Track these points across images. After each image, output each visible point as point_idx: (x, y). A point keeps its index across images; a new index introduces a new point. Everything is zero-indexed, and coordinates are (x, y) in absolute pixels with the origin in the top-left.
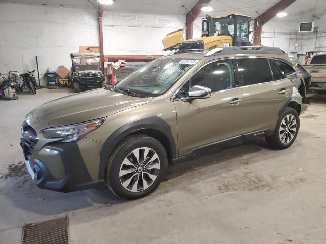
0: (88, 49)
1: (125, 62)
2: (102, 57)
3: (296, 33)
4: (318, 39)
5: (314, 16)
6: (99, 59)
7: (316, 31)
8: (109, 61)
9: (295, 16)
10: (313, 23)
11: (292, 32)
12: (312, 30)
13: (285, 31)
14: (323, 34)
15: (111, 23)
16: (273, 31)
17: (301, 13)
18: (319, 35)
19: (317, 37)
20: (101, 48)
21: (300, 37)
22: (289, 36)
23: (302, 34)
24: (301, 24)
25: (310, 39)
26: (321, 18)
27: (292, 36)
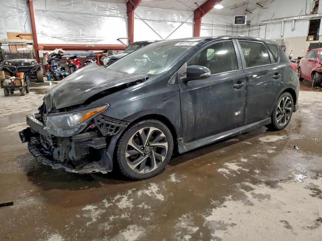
0: (18, 36)
1: (63, 51)
2: (36, 45)
3: (232, 26)
4: (250, 32)
5: (246, 10)
6: (31, 47)
7: (248, 25)
8: (44, 49)
9: (231, 9)
10: (246, 16)
11: (228, 24)
12: (246, 23)
13: (222, 23)
14: (255, 28)
15: (44, 8)
16: (211, 23)
17: (236, 7)
18: (251, 28)
19: (249, 31)
20: (34, 35)
21: (235, 30)
22: (226, 29)
23: (237, 27)
24: (236, 17)
25: (244, 32)
26: (253, 12)
27: (229, 29)
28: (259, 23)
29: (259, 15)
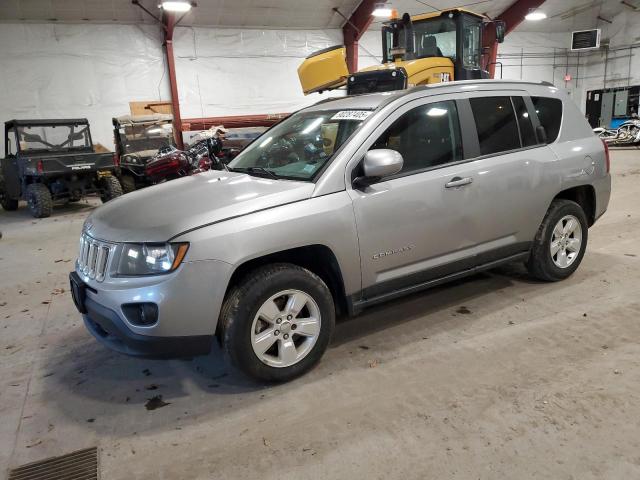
0: (148, 108)
1: (223, 130)
2: (177, 123)
3: (566, 54)
4: (609, 65)
5: (599, 18)
6: (170, 126)
7: (605, 48)
8: (192, 129)
9: (564, 17)
10: (599, 31)
11: (558, 51)
12: (598, 45)
13: (542, 50)
14: (619, 53)
15: (192, 53)
16: (519, 52)
17: (574, 12)
18: (610, 56)
19: (607, 61)
20: (174, 104)
21: (574, 61)
22: (552, 61)
23: (579, 55)
24: (575, 34)
25: (594, 63)
26: (615, 20)
27: (558, 61)
28: (631, 42)
29: (629, 25)
